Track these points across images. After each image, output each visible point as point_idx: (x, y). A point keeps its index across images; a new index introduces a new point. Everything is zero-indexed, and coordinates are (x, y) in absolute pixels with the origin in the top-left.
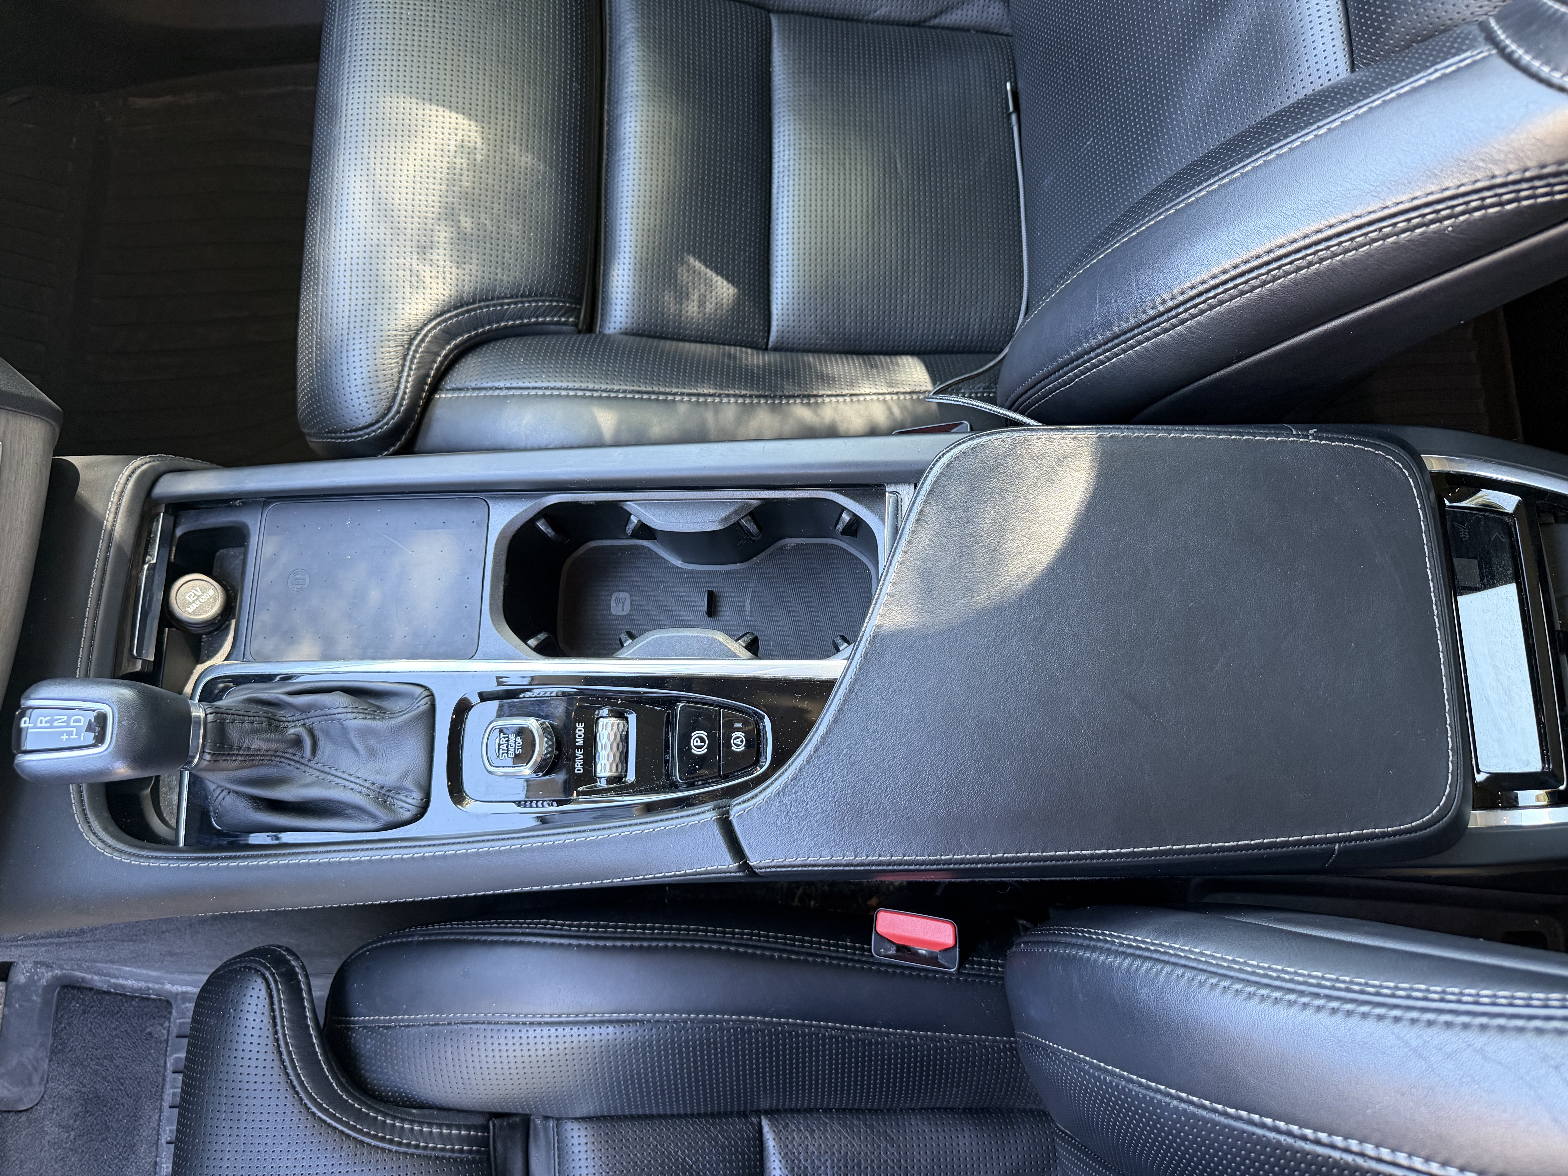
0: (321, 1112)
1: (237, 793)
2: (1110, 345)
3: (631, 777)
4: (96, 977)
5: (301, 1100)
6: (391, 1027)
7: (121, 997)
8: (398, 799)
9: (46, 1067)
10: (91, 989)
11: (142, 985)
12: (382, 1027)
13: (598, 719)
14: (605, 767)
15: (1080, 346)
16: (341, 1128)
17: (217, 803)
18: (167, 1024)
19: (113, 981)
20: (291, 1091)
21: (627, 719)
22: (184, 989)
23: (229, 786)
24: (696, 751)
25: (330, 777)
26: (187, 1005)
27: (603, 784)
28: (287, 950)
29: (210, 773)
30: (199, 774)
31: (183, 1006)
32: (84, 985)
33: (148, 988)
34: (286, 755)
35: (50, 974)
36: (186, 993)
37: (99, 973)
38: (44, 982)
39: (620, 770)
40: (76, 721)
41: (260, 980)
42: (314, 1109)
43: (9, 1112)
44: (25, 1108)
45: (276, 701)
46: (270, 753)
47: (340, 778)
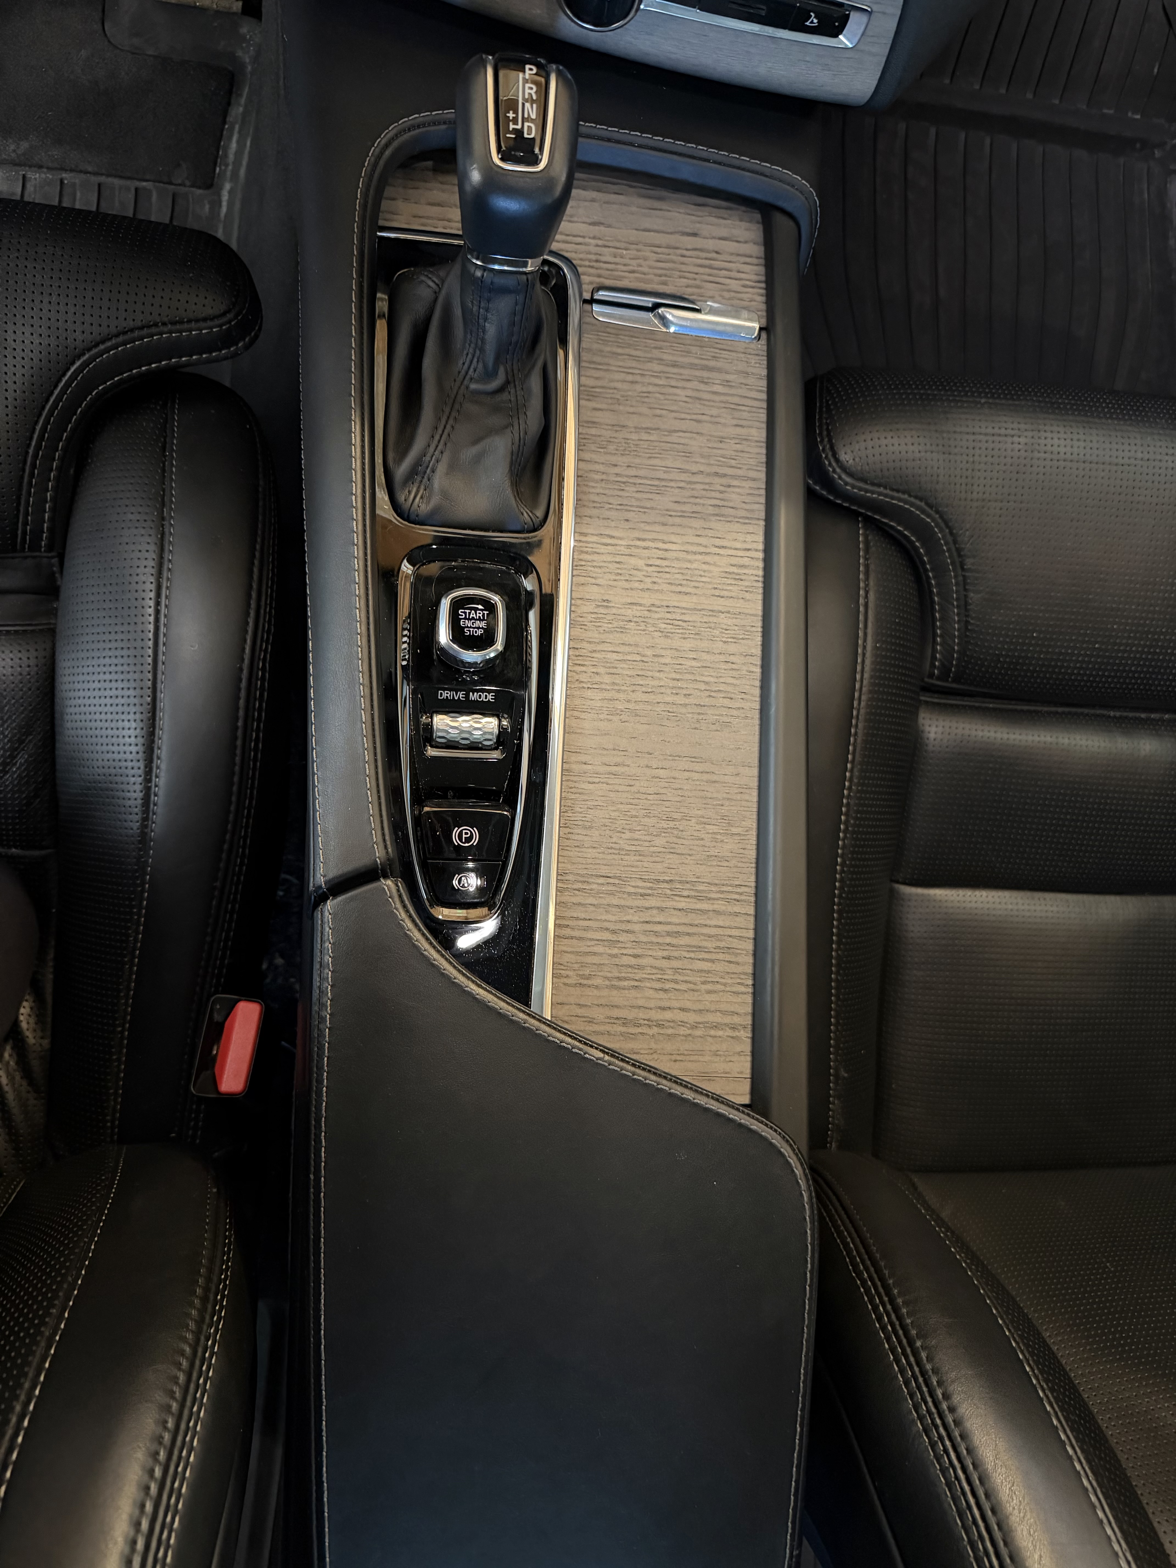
0: (75, 371)
1: (435, 300)
2: (901, 1332)
3: (431, 752)
4: (241, 109)
5: (89, 350)
6: (164, 451)
7: (218, 137)
8: (419, 487)
9: (150, 52)
10: (229, 104)
11: (231, 157)
12: (165, 440)
13: (498, 716)
14: (442, 722)
15: (899, 1293)
16: (56, 392)
17: (423, 278)
18: (188, 183)
19: (237, 127)
20: (98, 338)
21: (496, 749)
22: (224, 204)
23: (443, 292)
24: (456, 832)
25: (447, 410)
26: (207, 207)
27: (424, 719)
28: (257, 336)
29: (459, 273)
30: (459, 260)
31: (206, 202)
32: (234, 95)
33: (227, 165)
34: (475, 360)
35: (247, 60)
36: (220, 206)
37: (245, 114)
38: (239, 53)
39: (439, 740)
40: (529, 128)
41: (223, 308)
42: (78, 364)
43: (103, 11)
44: (106, 28)
45: (537, 351)
46: (480, 342)
47: (447, 422)
